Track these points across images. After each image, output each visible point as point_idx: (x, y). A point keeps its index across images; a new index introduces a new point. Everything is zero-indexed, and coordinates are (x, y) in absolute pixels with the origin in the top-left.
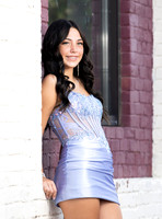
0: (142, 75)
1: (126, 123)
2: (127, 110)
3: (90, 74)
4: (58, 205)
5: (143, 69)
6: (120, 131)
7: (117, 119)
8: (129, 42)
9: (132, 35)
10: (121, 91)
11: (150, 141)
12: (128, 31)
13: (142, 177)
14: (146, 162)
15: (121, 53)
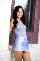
0: (37, 21)
1: (33, 31)
2: (33, 29)
3: (25, 20)
4: (13, 52)
5: (37, 20)
6: (31, 33)
7: (31, 30)
8: (35, 14)
9: (36, 12)
10: (32, 24)
11: (38, 36)
12: (35, 11)
13: (35, 43)
14: (37, 40)
15: (33, 16)
